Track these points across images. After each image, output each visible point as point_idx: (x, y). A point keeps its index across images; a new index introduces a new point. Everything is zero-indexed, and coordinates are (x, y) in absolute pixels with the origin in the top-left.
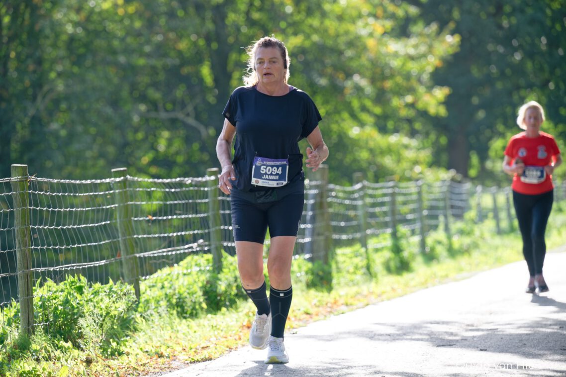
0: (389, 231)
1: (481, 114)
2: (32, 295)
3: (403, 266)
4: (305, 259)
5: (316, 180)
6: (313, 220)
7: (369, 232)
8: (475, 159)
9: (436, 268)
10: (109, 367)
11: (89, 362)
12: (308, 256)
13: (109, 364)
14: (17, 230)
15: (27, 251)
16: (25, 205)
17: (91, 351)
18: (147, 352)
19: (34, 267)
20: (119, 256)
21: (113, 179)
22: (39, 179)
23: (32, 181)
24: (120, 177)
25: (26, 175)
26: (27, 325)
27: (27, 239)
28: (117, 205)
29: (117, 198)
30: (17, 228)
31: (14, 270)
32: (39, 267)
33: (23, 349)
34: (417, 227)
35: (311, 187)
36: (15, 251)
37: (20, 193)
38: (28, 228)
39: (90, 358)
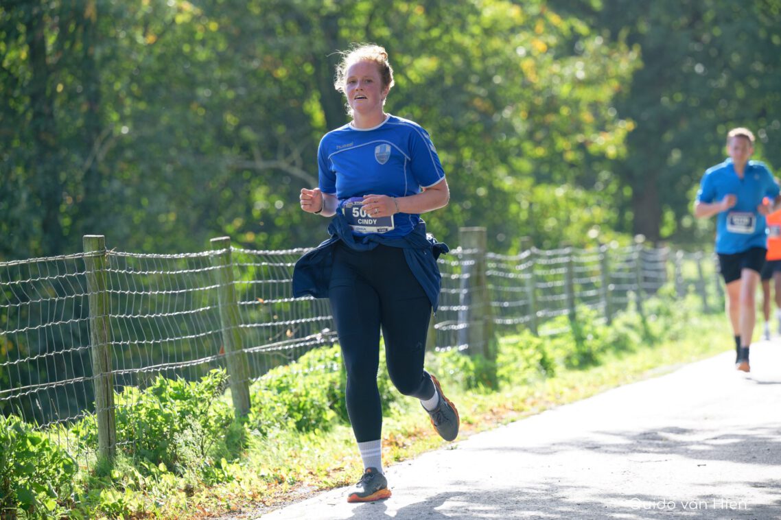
0: (566, 312)
1: (676, 156)
2: (113, 405)
3: (587, 360)
4: (459, 351)
5: (472, 248)
6: (469, 299)
7: (540, 314)
8: (669, 216)
9: (630, 362)
10: (216, 497)
11: (189, 491)
12: (462, 347)
13: (216, 493)
14: (93, 321)
15: (106, 349)
16: (101, 288)
17: (192, 477)
18: (263, 476)
19: (115, 369)
20: (223, 352)
21: (212, 251)
22: (119, 253)
23: (111, 256)
24: (221, 249)
25: (104, 248)
26: (107, 444)
27: (106, 332)
28: (218, 286)
29: (218, 276)
30: (93, 318)
31: (89, 374)
32: (121, 368)
33: (102, 475)
34: (601, 306)
35: (465, 257)
36: (91, 348)
37: (95, 273)
38: (106, 318)
39: (191, 485)
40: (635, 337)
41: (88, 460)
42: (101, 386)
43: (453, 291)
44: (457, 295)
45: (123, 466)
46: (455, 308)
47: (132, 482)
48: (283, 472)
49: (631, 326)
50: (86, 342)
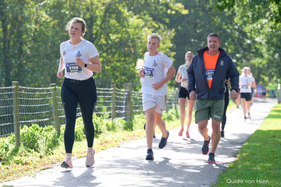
2: (19, 131)
5: (127, 89)
6: (126, 104)
10: (49, 159)
11: (41, 157)
12: (124, 118)
14: (14, 107)
15: (18, 115)
16: (17, 97)
17: (42, 153)
18: (63, 153)
20: (53, 117)
21: (51, 88)
22: (23, 87)
23: (20, 88)
25: (18, 86)
26: (17, 143)
27: (18, 110)
28: (52, 98)
29: (52, 95)
31: (13, 122)
32: (22, 120)
33: (16, 151)
35: (125, 92)
37: (15, 93)
38: (18, 106)
39: (42, 155)
41: (12, 147)
42: (16, 125)
44: (123, 103)
46: (122, 106)
47: (24, 154)
49: (173, 113)
50: (12, 113)
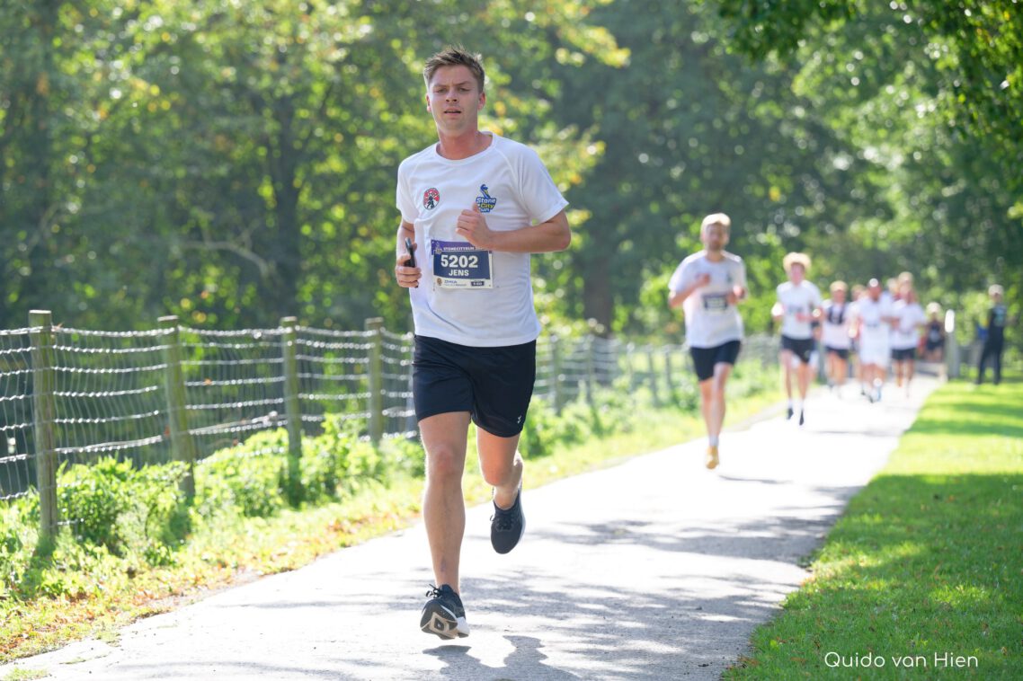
1: (627, 246)
2: (56, 484)
4: (407, 439)
8: (621, 311)
9: (578, 452)
10: (158, 579)
11: (131, 573)
12: (410, 434)
13: (158, 576)
14: (37, 399)
15: (50, 427)
16: (47, 364)
17: (133, 559)
18: (206, 560)
19: (58, 447)
20: (168, 432)
21: (160, 331)
22: (66, 330)
23: (58, 333)
24: (169, 328)
25: (50, 325)
26: (48, 524)
27: (50, 410)
28: (165, 366)
29: (165, 356)
30: (36, 395)
31: (32, 450)
32: (64, 446)
33: (44, 553)
34: (551, 397)
36: (34, 426)
37: (41, 349)
38: (51, 396)
39: (133, 568)
40: (584, 429)
41: (31, 537)
42: (44, 464)
43: (403, 378)
44: (406, 383)
45: (66, 545)
46: (404, 395)
47: (73, 562)
48: (227, 558)
49: (579, 417)
50: (29, 417)
